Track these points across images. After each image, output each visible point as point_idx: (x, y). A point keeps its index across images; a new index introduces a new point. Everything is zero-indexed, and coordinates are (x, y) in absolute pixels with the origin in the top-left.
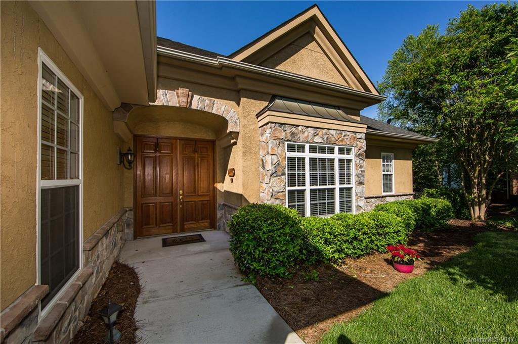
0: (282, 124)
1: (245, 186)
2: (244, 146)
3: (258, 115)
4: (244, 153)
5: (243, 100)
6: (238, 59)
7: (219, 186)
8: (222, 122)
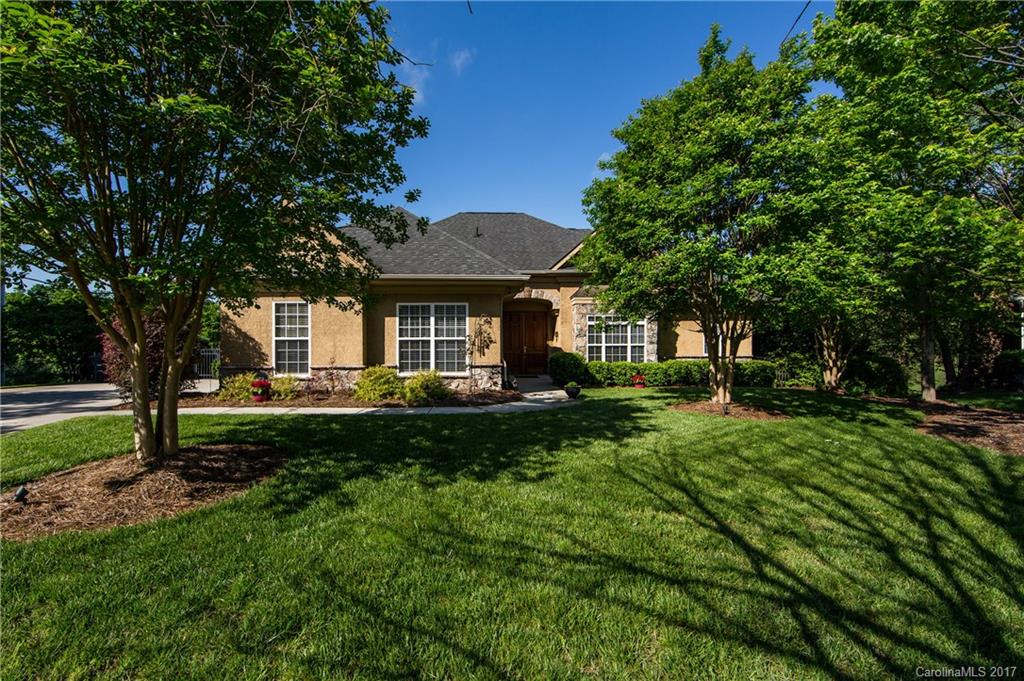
0: (583, 305)
1: (562, 343)
2: (562, 318)
3: (571, 298)
4: (562, 323)
5: (562, 289)
6: (555, 269)
7: (550, 343)
8: (548, 304)
